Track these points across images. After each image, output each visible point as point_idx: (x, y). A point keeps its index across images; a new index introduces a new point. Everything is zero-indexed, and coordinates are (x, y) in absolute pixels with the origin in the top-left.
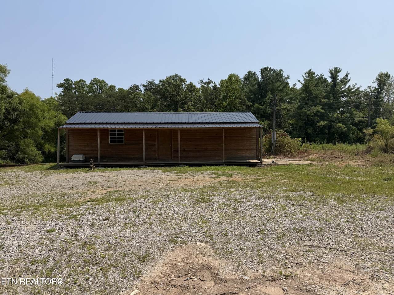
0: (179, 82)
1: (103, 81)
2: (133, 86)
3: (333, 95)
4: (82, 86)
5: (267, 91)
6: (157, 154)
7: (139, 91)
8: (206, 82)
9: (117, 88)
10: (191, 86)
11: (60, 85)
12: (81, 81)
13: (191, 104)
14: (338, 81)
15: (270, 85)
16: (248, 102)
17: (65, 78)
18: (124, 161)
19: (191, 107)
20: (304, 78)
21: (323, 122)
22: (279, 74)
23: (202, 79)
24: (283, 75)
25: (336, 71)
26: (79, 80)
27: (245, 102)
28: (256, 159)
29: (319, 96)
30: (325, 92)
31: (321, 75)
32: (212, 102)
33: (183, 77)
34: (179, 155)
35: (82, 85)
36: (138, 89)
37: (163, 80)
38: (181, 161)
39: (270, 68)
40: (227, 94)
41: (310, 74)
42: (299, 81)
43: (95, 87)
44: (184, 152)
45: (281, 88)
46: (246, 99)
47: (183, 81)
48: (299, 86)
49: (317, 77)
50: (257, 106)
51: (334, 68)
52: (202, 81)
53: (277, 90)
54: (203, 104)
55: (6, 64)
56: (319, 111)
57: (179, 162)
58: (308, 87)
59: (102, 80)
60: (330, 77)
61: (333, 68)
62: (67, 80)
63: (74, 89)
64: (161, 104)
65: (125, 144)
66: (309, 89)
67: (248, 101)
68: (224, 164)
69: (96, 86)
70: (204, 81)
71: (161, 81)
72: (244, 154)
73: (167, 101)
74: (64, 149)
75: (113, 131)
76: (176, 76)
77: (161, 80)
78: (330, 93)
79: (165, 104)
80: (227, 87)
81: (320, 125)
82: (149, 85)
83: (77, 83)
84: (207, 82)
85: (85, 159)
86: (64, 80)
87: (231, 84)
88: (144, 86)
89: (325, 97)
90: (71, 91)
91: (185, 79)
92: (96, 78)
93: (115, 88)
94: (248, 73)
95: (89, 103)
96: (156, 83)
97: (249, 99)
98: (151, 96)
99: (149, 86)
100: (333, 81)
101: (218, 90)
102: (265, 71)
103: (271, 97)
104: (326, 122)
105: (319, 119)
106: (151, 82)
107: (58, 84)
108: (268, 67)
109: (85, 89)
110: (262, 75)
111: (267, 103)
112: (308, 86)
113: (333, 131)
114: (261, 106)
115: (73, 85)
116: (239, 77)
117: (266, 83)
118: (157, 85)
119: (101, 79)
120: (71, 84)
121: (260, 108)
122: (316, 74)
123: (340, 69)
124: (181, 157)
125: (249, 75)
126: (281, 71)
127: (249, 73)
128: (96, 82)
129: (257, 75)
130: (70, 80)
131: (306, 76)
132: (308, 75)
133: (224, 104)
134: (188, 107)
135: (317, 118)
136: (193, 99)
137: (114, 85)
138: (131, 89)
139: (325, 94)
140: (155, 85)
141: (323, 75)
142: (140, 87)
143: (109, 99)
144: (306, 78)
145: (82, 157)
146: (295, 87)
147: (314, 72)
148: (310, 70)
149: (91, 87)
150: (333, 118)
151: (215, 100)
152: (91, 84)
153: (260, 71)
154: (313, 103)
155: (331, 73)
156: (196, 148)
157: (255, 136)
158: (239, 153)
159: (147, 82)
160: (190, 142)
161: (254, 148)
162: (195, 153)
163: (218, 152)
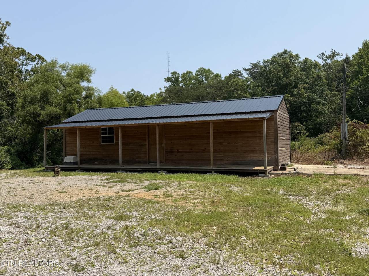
0: (287, 60)
1: (209, 70)
2: (234, 72)
6: (147, 156)
7: (241, 77)
10: (306, 62)
11: (168, 80)
12: (188, 72)
13: (303, 86)
17: (172, 72)
19: (302, 91)
26: (185, 72)
28: (274, 164)
33: (294, 53)
35: (189, 77)
36: (240, 75)
37: (267, 60)
43: (200, 78)
44: (179, 154)
52: (323, 54)
55: (89, 64)
57: (158, 167)
59: (207, 69)
62: (174, 73)
63: (181, 82)
68: (213, 172)
69: (202, 77)
70: (326, 54)
72: (255, 157)
73: (272, 86)
75: (104, 129)
76: (285, 52)
79: (269, 90)
83: (184, 75)
84: (330, 54)
86: (171, 74)
88: (246, 70)
90: (178, 85)
92: (202, 67)
93: (221, 77)
96: (260, 65)
99: (253, 69)
106: (256, 64)
107: (165, 79)
109: (192, 81)
115: (180, 78)
120: (178, 77)
128: (202, 72)
130: (177, 73)
134: (299, 91)
136: (307, 81)
137: (220, 74)
138: (231, 75)
140: (259, 68)
142: (242, 72)
149: (196, 78)
152: (197, 75)
156: (191, 149)
157: (273, 131)
158: (248, 156)
159: (250, 66)
160: (184, 141)
161: (271, 149)
162: (191, 155)
163: (220, 155)
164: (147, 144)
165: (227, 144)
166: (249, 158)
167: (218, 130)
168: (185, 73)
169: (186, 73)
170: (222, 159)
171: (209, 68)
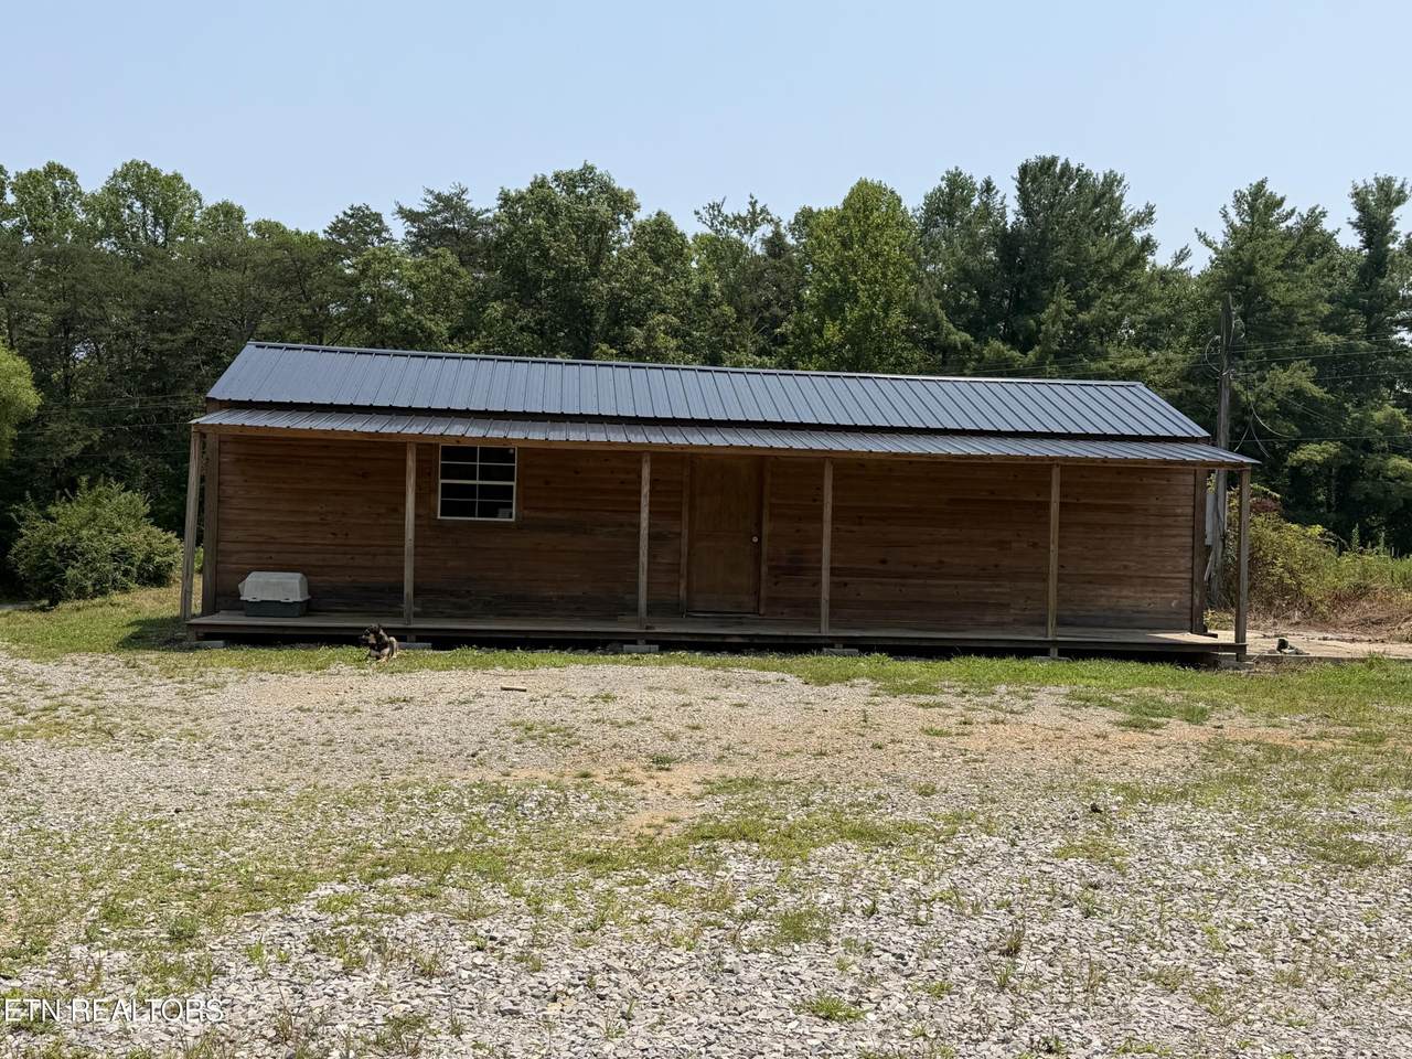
0: (604, 210)
1: (177, 178)
2: (352, 216)
3: (1368, 312)
4: (55, 198)
5: (1049, 281)
6: (683, 585)
7: (381, 242)
8: (738, 218)
9: (250, 218)
10: (661, 229)
12: (54, 170)
13: (665, 322)
14: (1391, 246)
15: (1061, 251)
16: (954, 330)
18: (515, 615)
19: (663, 341)
20: (1231, 226)
21: (1318, 447)
22: (1105, 195)
23: (718, 201)
24: (1121, 202)
25: (1388, 194)
26: (40, 167)
27: (937, 327)
28: (1188, 625)
29: (1301, 315)
30: (1331, 301)
31: (1313, 210)
32: (762, 319)
33: (621, 183)
34: (825, 595)
35: (56, 196)
36: (378, 233)
37: (520, 191)
38: (832, 625)
39: (1066, 166)
40: (844, 280)
41: (1259, 204)
42: (1202, 237)
43: (130, 207)
45: (1116, 266)
46: (941, 314)
47: (622, 203)
48: (1200, 262)
49: (1290, 223)
50: (999, 353)
51: (1376, 179)
52: (715, 208)
53: (1094, 274)
54: (721, 326)
56: (1299, 394)
57: (826, 631)
58: (1251, 271)
59: (171, 174)
60: (1355, 225)
61: (1371, 181)
63: (13, 212)
64: (506, 315)
65: (521, 526)
66: (1253, 279)
67: (951, 326)
68: (1054, 652)
69: (138, 204)
70: (727, 210)
71: (506, 199)
72: (1126, 597)
73: (538, 301)
74: (21, 536)
75: (459, 452)
76: (586, 175)
77: (507, 195)
78: (1350, 303)
79: (526, 317)
80: (846, 244)
81: (1304, 463)
82: (439, 212)
83: (29, 183)
84: (744, 213)
85: (307, 597)
87: (865, 235)
88: (411, 216)
89: (1327, 325)
91: (631, 194)
92: (141, 160)
93: (240, 219)
94: (949, 180)
95: (107, 294)
96: (477, 209)
97: (955, 312)
98: (455, 274)
99: (438, 219)
100: (1368, 243)
101: (790, 262)
102: (1038, 177)
103: (1070, 307)
104: (1332, 448)
105: (1296, 429)
106: (449, 199)
108: (1054, 161)
109: (74, 216)
110: (1024, 196)
111: (1047, 338)
112: (1252, 261)
113: (1367, 494)
114: (1016, 354)
115: (8, 191)
116: (900, 201)
117: (1043, 240)
118: (478, 214)
119: (167, 171)
121: (1013, 359)
122: (1287, 207)
123: (1403, 186)
124: (833, 604)
125: (951, 194)
126: (1112, 181)
127: (956, 182)
128: (140, 180)
129: (1000, 195)
131: (1238, 214)
132: (1250, 208)
133: (828, 334)
134: (649, 338)
135: (1288, 428)
136: (671, 302)
137: (237, 204)
138: (339, 228)
139: (1325, 309)
140: (473, 220)
141: (1324, 214)
142: (388, 220)
143: (216, 276)
144: (1237, 222)
145: (298, 586)
146: (1182, 266)
147: (1278, 197)
148: (1261, 185)
149: (108, 207)
150: (1366, 428)
151: (776, 310)
152: (112, 190)
153: (1017, 175)
154: (1269, 354)
155: (1362, 205)
156: (884, 562)
157: (1189, 510)
158: (1102, 596)
159: (425, 200)
160: (855, 528)
161: (1180, 572)
162: (881, 584)
163: (998, 586)
164: (685, 532)
165: (1025, 546)
166: (1103, 601)
167: (992, 493)
168: (37, 172)
169: (42, 170)
170: (1002, 605)
171: (178, 172)
